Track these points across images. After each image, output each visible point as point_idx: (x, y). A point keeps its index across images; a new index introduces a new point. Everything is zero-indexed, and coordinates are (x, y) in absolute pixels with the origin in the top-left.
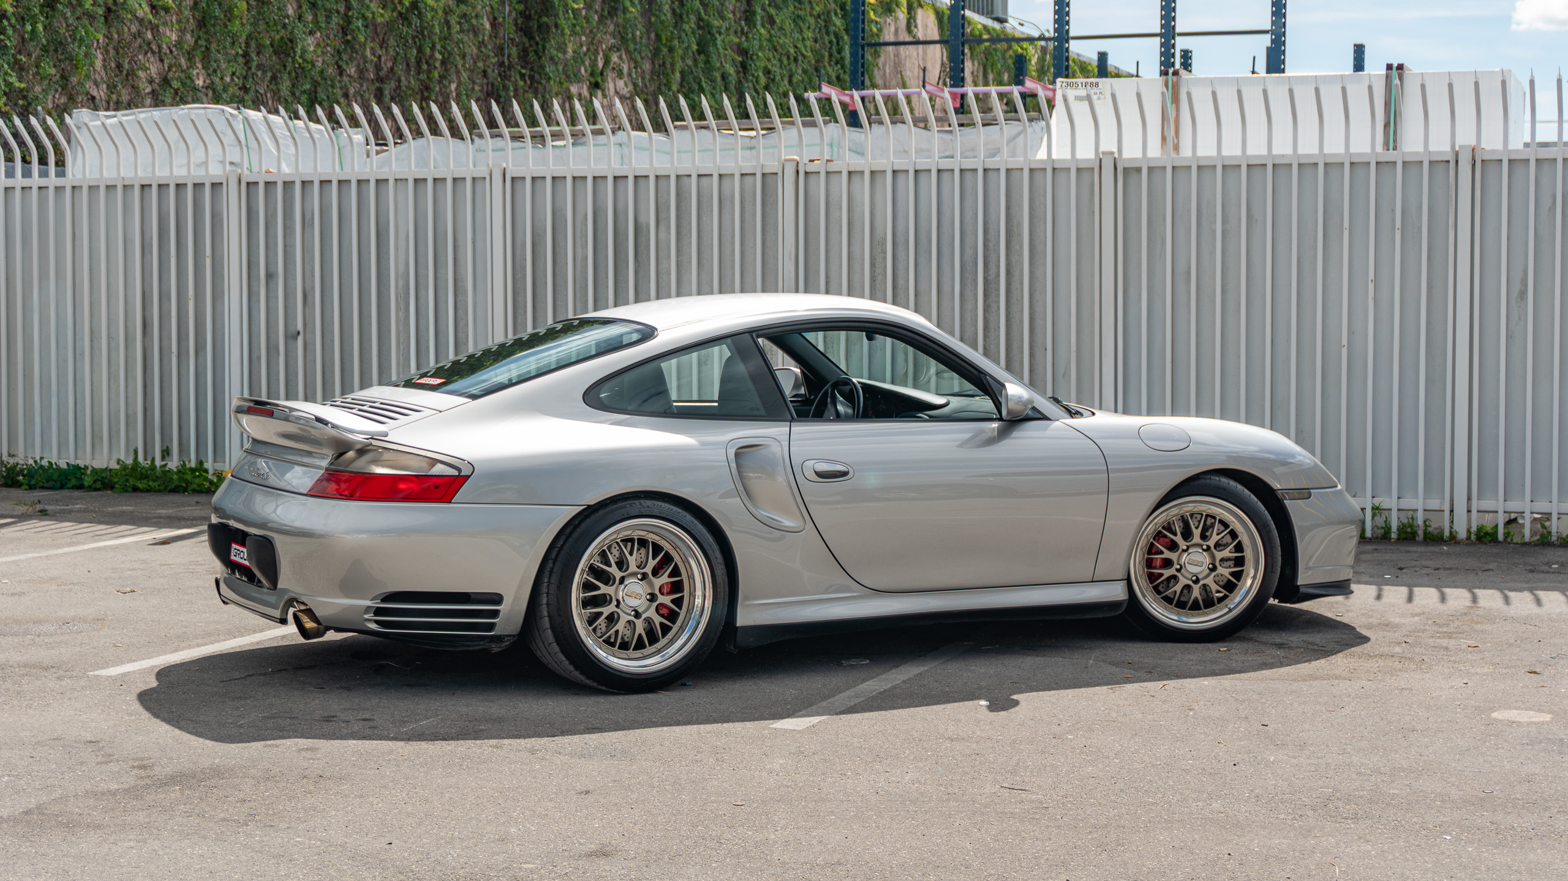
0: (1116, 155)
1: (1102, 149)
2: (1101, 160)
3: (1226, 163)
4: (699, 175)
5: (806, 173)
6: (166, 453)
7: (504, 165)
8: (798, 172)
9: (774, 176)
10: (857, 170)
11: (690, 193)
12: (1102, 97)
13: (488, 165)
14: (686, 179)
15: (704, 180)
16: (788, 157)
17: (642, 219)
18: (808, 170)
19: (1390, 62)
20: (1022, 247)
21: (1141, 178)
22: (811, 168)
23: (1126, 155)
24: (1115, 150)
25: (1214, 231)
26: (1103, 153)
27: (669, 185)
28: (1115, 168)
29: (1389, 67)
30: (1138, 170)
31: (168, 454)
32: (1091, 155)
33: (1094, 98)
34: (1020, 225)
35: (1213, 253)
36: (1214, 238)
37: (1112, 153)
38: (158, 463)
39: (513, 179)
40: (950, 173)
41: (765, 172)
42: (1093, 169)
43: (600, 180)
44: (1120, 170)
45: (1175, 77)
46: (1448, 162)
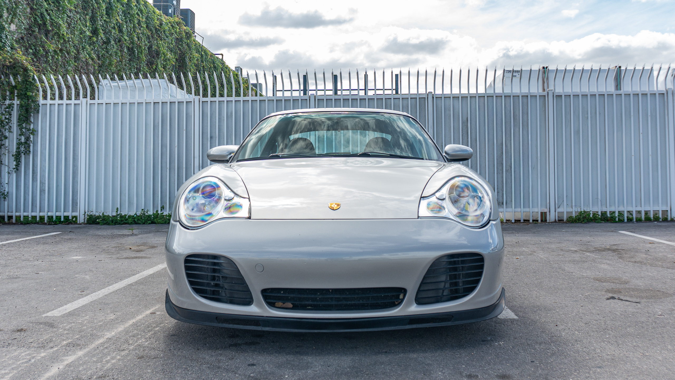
2: (548, 93)
3: (591, 94)
4: (394, 99)
5: (436, 98)
6: (163, 208)
8: (433, 97)
9: (424, 99)
11: (391, 105)
15: (396, 100)
16: (429, 92)
20: (519, 123)
21: (562, 99)
22: (439, 95)
23: (557, 91)
24: (553, 89)
25: (587, 117)
27: (383, 102)
28: (553, 96)
29: (616, 67)
30: (561, 96)
31: (163, 209)
34: (517, 116)
38: (159, 212)
39: (318, 99)
40: (491, 97)
41: (420, 97)
42: (545, 96)
43: (353, 100)
44: (555, 96)
45: (546, 69)
46: (664, 94)
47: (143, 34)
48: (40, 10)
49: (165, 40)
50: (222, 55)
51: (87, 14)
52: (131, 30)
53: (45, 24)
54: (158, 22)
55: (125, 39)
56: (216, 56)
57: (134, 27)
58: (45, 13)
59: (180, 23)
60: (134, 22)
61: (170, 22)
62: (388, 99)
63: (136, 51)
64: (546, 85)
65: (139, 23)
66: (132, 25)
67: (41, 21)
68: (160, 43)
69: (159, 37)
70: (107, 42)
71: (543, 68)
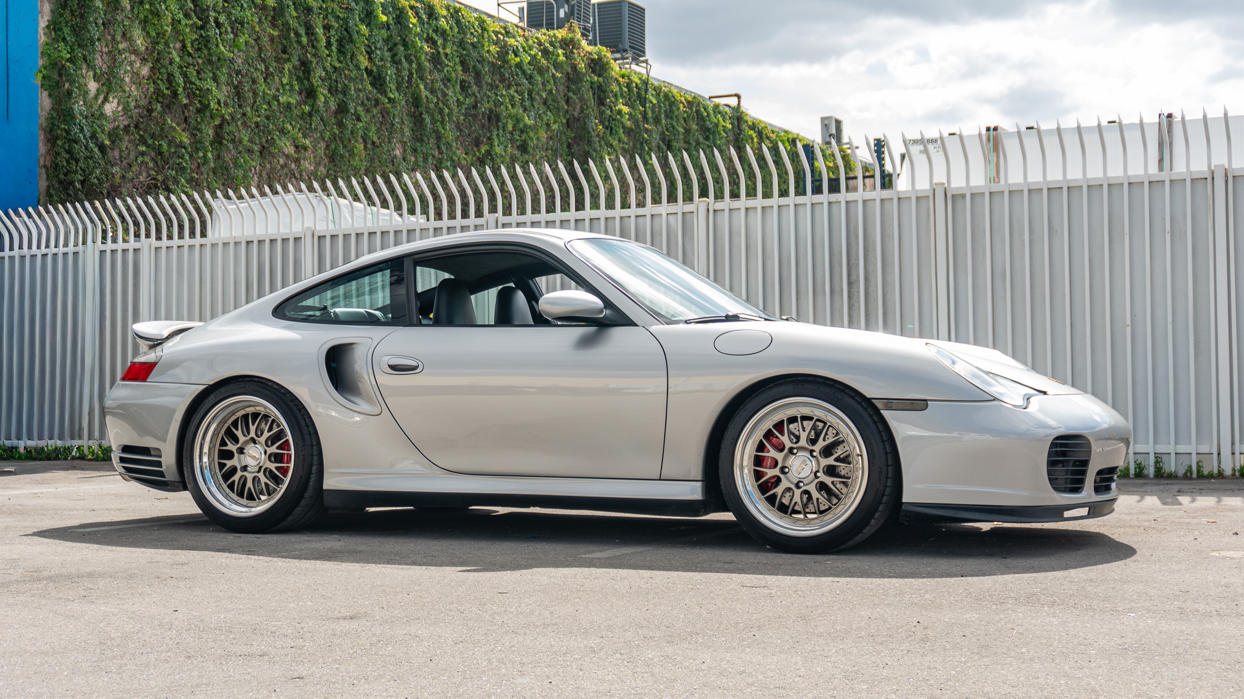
0: (946, 186)
1: (935, 181)
2: (934, 190)
3: (1031, 188)
4: (636, 216)
5: (715, 211)
7: (497, 216)
8: (708, 210)
9: (691, 214)
10: (752, 207)
11: (630, 230)
14: (627, 219)
15: (640, 220)
16: (701, 200)
18: (715, 209)
20: (876, 259)
21: (965, 202)
22: (718, 207)
23: (954, 185)
24: (945, 181)
25: (1023, 241)
26: (936, 184)
27: (615, 225)
29: (1161, 116)
30: (963, 196)
32: (927, 186)
34: (874, 242)
35: (1023, 258)
36: (1024, 245)
37: (943, 184)
39: (503, 226)
40: (821, 205)
41: (684, 212)
42: (929, 196)
44: (949, 196)
45: (995, 132)
46: (1206, 179)
47: (447, 80)
48: (167, 69)
49: (518, 85)
50: (738, 96)
51: (289, 60)
52: (411, 74)
53: (175, 94)
54: (494, 49)
55: (389, 99)
56: (717, 100)
57: (420, 67)
58: (177, 74)
59: (572, 40)
60: (418, 59)
61: (540, 44)
63: (428, 120)
65: (435, 60)
66: (414, 66)
67: (167, 89)
68: (504, 92)
69: (503, 80)
70: (342, 109)
71: (988, 129)
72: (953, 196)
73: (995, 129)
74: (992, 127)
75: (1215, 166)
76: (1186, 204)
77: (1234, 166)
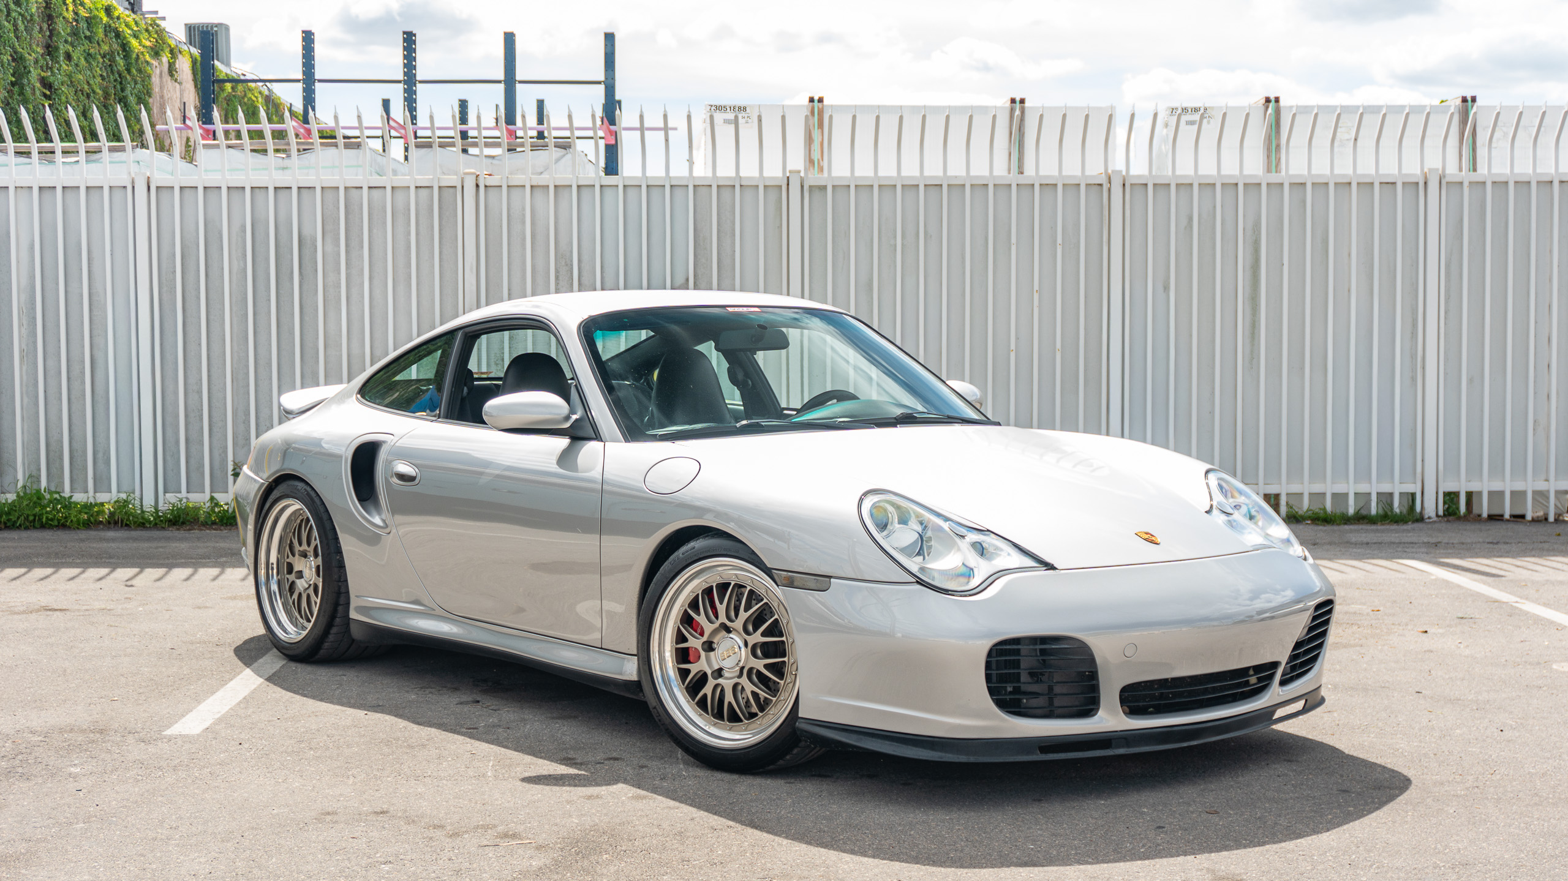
0: (802, 174)
1: (789, 167)
2: (788, 177)
3: (905, 183)
4: (371, 188)
5: (486, 186)
7: (148, 174)
8: (477, 186)
9: (455, 190)
10: (540, 184)
11: (361, 206)
12: (750, 121)
13: (130, 173)
15: (377, 193)
16: (467, 171)
17: (306, 232)
18: (487, 185)
19: (1013, 97)
20: (709, 260)
21: (826, 196)
22: (491, 181)
25: (894, 246)
26: (790, 172)
27: (337, 197)
28: (802, 187)
29: (1013, 101)
30: (824, 188)
32: (779, 174)
33: (741, 121)
34: (706, 239)
36: (894, 252)
37: (799, 172)
39: (158, 188)
40: (637, 188)
41: (441, 185)
42: (781, 186)
43: (257, 190)
44: (806, 188)
45: (820, 104)
46: (1101, 185)
62: (354, 190)
64: (816, 146)
71: (812, 100)
72: (810, 186)
73: (821, 100)
74: (816, 98)
75: (1113, 171)
76: (1079, 214)
77: (1133, 172)
